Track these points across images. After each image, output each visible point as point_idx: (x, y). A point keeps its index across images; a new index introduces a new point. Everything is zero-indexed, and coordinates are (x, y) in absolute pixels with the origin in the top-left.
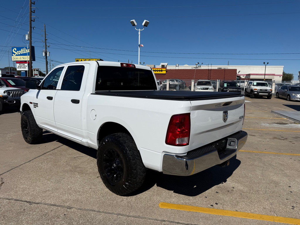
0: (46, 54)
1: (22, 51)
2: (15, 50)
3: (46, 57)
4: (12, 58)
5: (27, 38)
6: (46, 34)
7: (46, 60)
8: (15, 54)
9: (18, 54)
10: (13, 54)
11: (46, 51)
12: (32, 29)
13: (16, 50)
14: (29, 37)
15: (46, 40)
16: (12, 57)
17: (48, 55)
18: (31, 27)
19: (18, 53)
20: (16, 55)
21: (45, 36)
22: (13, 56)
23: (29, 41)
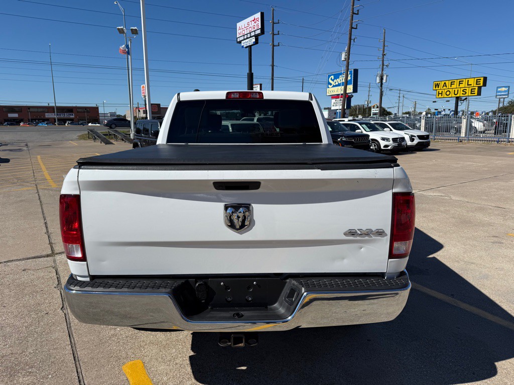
0: (382, 79)
1: (340, 79)
2: (331, 79)
3: (382, 84)
4: (328, 92)
5: (343, 59)
6: (384, 46)
7: (381, 90)
8: (331, 84)
9: (335, 85)
10: (329, 86)
11: (382, 73)
12: (352, 41)
13: (333, 78)
14: (346, 56)
15: (384, 55)
16: (328, 89)
17: (384, 81)
18: (350, 39)
19: (335, 83)
20: (332, 86)
21: (384, 48)
22: (328, 87)
23: (345, 63)
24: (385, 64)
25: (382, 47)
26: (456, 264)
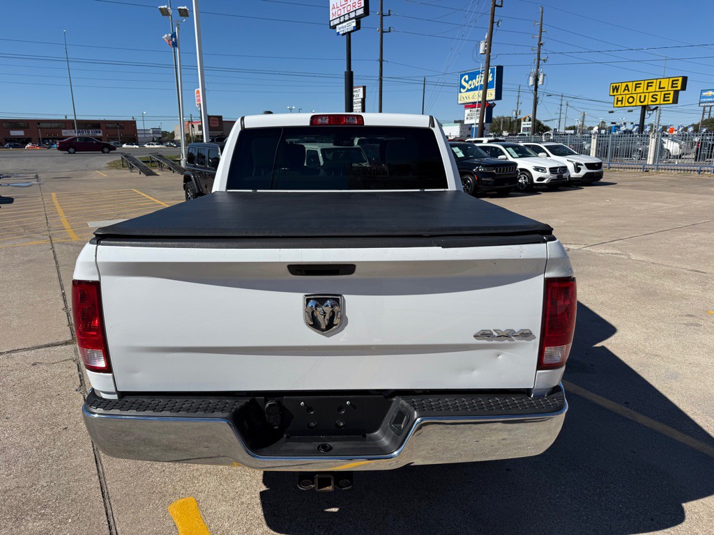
0: (536, 80)
1: (477, 80)
2: (465, 80)
3: (536, 87)
4: (459, 98)
5: (481, 51)
6: (541, 32)
7: (536, 95)
8: (464, 88)
9: (469, 88)
10: (462, 90)
11: (537, 71)
12: (495, 25)
13: (467, 79)
14: (486, 46)
15: (540, 45)
16: (460, 94)
17: (540, 83)
18: (493, 22)
19: (470, 85)
20: (466, 90)
21: (541, 34)
22: (460, 92)
23: (485, 57)
24: (542, 57)
25: (539, 33)
26: (634, 357)
